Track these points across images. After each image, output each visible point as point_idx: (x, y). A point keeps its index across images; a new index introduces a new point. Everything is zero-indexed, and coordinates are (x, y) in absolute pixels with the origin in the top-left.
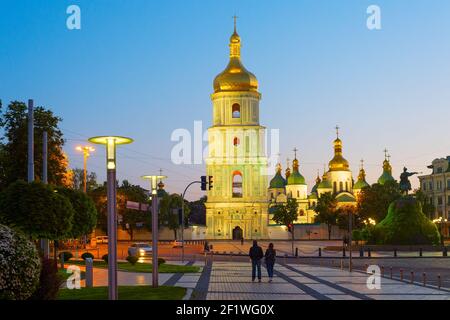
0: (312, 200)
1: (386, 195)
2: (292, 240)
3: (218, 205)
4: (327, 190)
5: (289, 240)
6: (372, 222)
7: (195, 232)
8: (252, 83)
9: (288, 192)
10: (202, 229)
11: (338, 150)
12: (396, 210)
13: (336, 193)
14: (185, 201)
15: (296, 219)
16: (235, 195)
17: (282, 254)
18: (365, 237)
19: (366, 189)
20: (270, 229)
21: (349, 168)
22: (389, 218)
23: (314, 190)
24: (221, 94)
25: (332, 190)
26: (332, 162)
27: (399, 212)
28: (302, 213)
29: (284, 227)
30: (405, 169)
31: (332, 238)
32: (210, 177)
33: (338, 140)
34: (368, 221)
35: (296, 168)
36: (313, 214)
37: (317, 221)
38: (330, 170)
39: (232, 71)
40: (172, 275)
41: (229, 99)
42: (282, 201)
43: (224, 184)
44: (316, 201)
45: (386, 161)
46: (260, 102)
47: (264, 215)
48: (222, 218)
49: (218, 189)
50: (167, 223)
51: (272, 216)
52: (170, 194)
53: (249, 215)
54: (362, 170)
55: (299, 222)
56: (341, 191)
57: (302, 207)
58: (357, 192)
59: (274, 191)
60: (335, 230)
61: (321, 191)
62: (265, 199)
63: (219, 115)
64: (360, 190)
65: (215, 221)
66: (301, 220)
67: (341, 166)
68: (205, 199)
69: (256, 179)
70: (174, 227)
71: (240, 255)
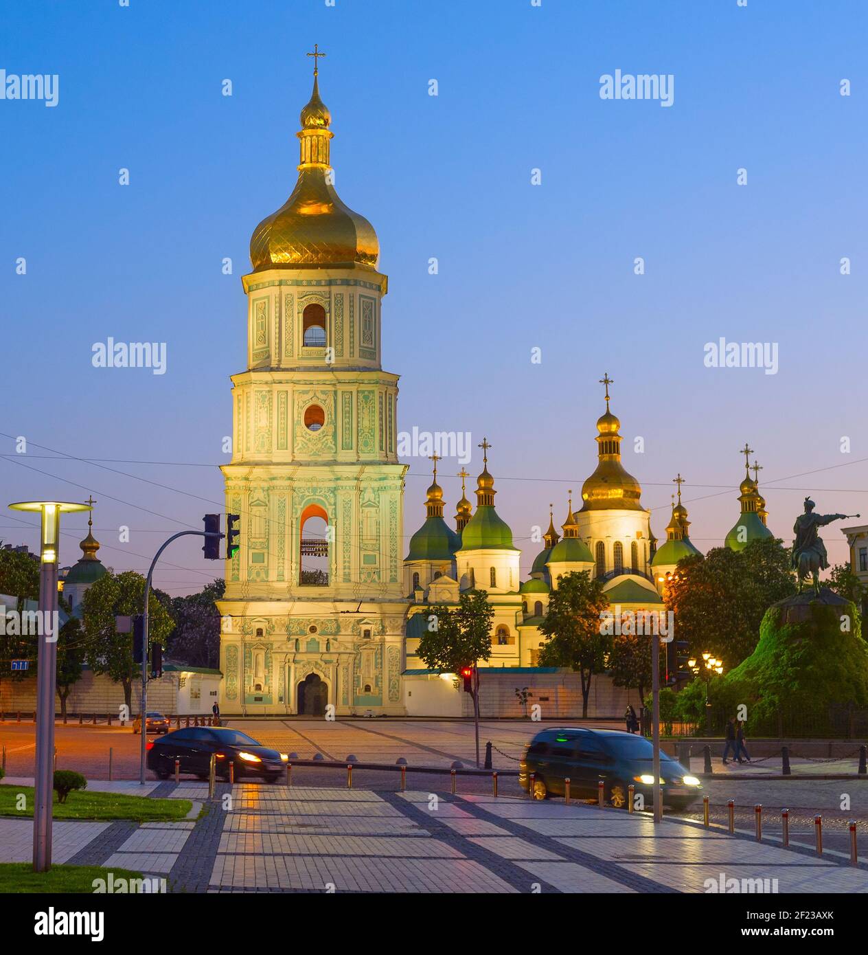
0: (533, 598)
1: (749, 584)
2: (475, 719)
3: (256, 609)
4: (578, 567)
5: (465, 719)
6: (714, 664)
7: (185, 691)
8: (362, 245)
9: (462, 570)
10: (207, 683)
11: (609, 446)
12: (786, 628)
13: (602, 577)
14: (159, 594)
15: (487, 655)
16: (308, 579)
17: (447, 763)
18: (692, 710)
19: (691, 564)
20: (409, 684)
21: (642, 501)
22: (761, 654)
23: (540, 568)
24: (271, 275)
25: (591, 566)
26: (590, 484)
27: (793, 636)
28: (504, 636)
29: (449, 678)
30: (809, 505)
31: (592, 713)
32: (233, 518)
33: (608, 418)
34: (701, 663)
35: (486, 498)
36: (535, 639)
37: (548, 661)
38: (587, 507)
39: (306, 210)
40: (102, 827)
41: (294, 290)
42: (446, 597)
43: (274, 543)
44: (544, 598)
45: (748, 482)
46: (384, 299)
47: (393, 641)
48: (268, 647)
49: (258, 558)
50: (103, 660)
51: (415, 644)
52: (117, 572)
53: (347, 638)
54: (680, 509)
55: (494, 662)
56: (619, 570)
57: (503, 617)
58: (666, 573)
59: (423, 568)
60: (602, 686)
61: (559, 569)
62: (395, 591)
63: (265, 338)
64: (672, 568)
65: (247, 656)
66: (501, 657)
67: (617, 493)
68: (219, 589)
69: (369, 530)
70: (124, 673)
71: (317, 763)
